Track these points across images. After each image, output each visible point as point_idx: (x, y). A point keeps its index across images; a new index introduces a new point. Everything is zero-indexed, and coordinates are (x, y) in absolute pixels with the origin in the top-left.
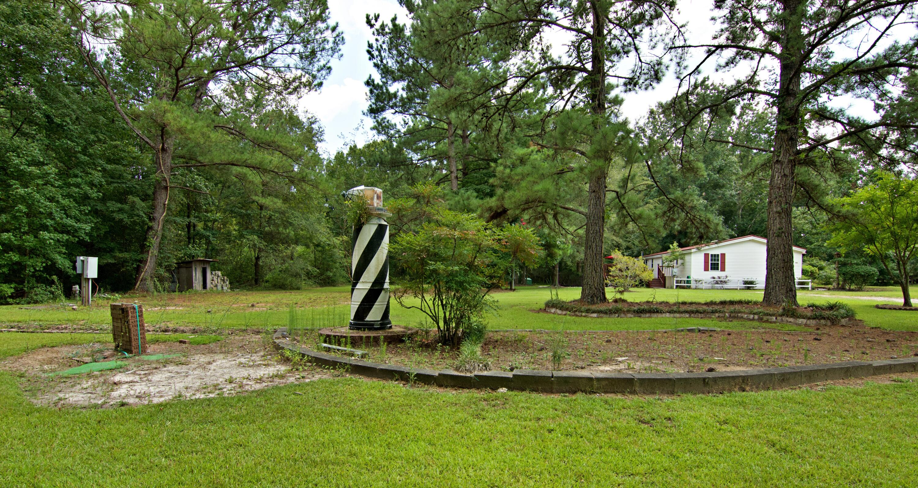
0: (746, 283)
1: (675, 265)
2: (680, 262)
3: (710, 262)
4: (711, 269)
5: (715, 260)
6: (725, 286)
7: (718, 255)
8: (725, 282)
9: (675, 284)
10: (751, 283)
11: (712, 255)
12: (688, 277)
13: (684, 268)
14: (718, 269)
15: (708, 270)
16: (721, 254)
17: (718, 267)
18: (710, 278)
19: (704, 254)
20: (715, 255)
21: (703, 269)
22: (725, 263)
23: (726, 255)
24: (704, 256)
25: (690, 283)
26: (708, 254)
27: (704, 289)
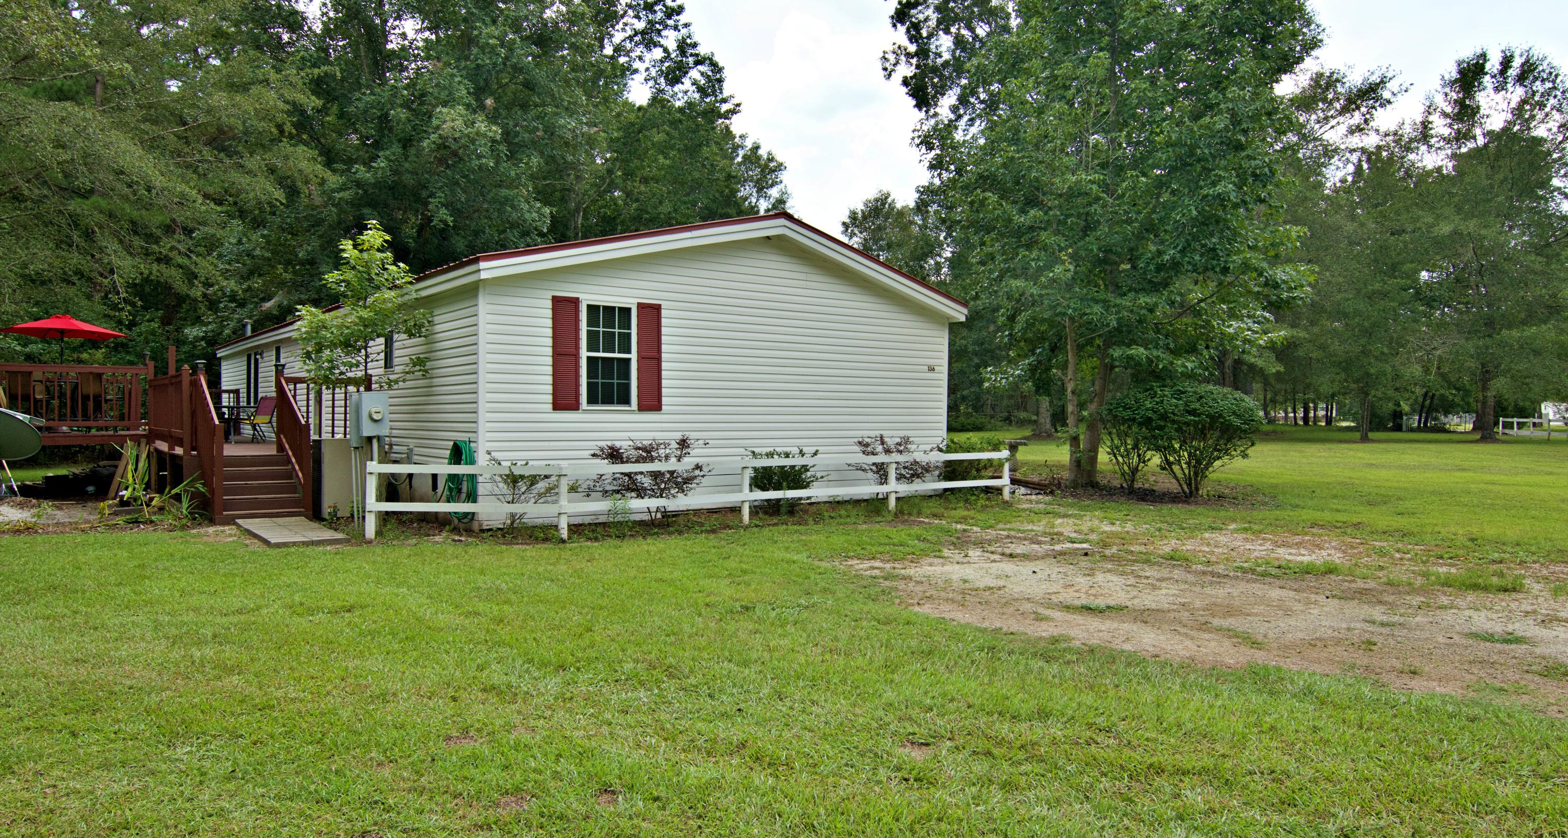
0: (764, 478)
1: (376, 369)
2: (405, 348)
3: (584, 354)
4: (592, 400)
5: (608, 343)
7: (626, 312)
9: (374, 505)
11: (593, 309)
12: (458, 454)
13: (429, 391)
14: (625, 399)
15: (575, 407)
16: (640, 306)
17: (627, 387)
18: (587, 454)
19: (549, 304)
20: (609, 310)
21: (550, 398)
22: (659, 360)
23: (664, 313)
24: (549, 313)
25: (472, 497)
26: (576, 302)
27: (564, 534)
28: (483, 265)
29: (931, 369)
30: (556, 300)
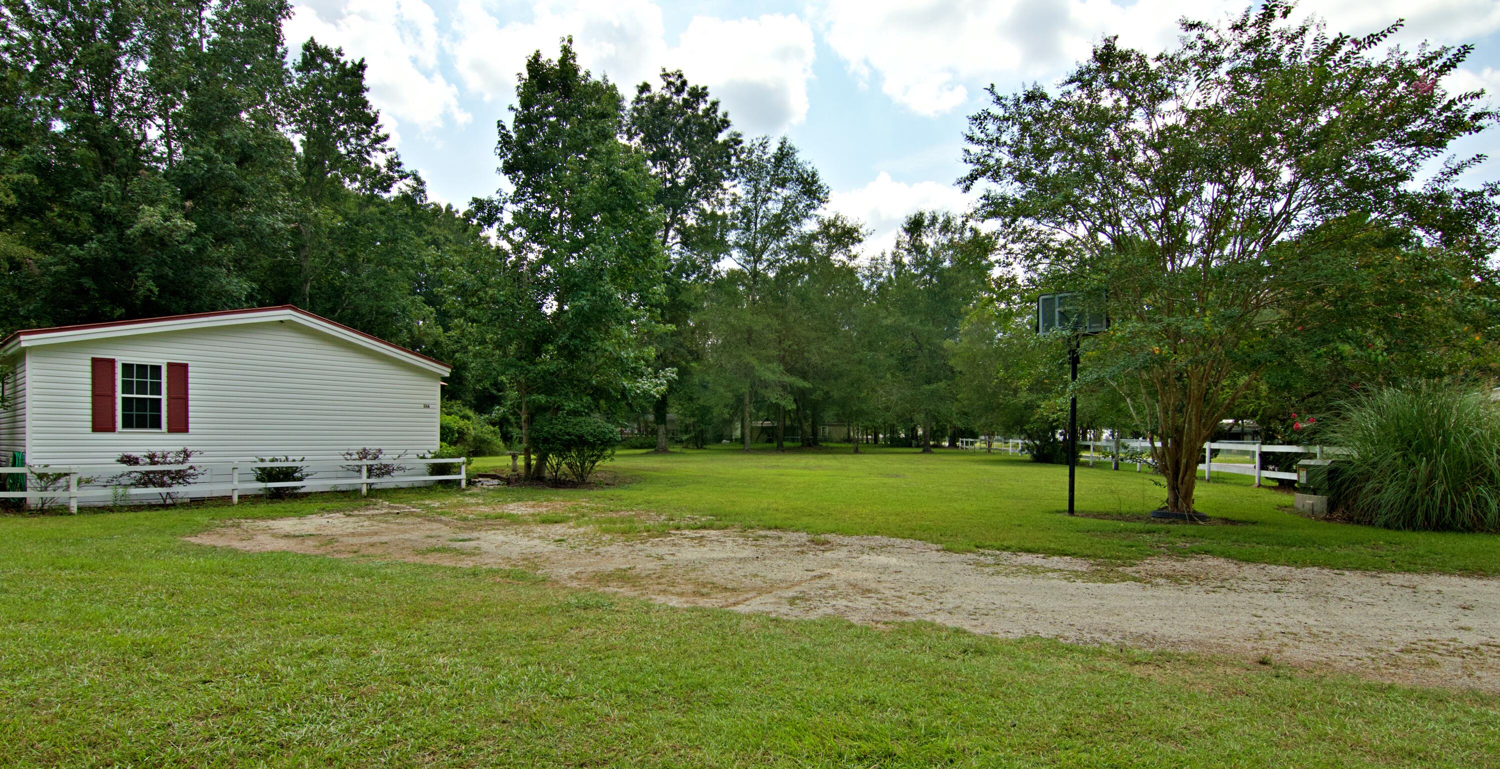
0: (267, 475)
3: (119, 395)
4: (127, 424)
5: (142, 389)
6: (181, 491)
7: (156, 369)
8: (180, 477)
10: (288, 474)
11: (127, 368)
12: (14, 460)
14: (156, 424)
15: (112, 429)
16: (170, 365)
17: (159, 417)
18: (114, 460)
19: (89, 363)
20: (142, 368)
21: (90, 424)
22: (186, 400)
23: (190, 369)
24: (89, 369)
25: (23, 488)
26: (112, 362)
27: (75, 510)
28: (22, 338)
29: (427, 406)
30: (94, 360)
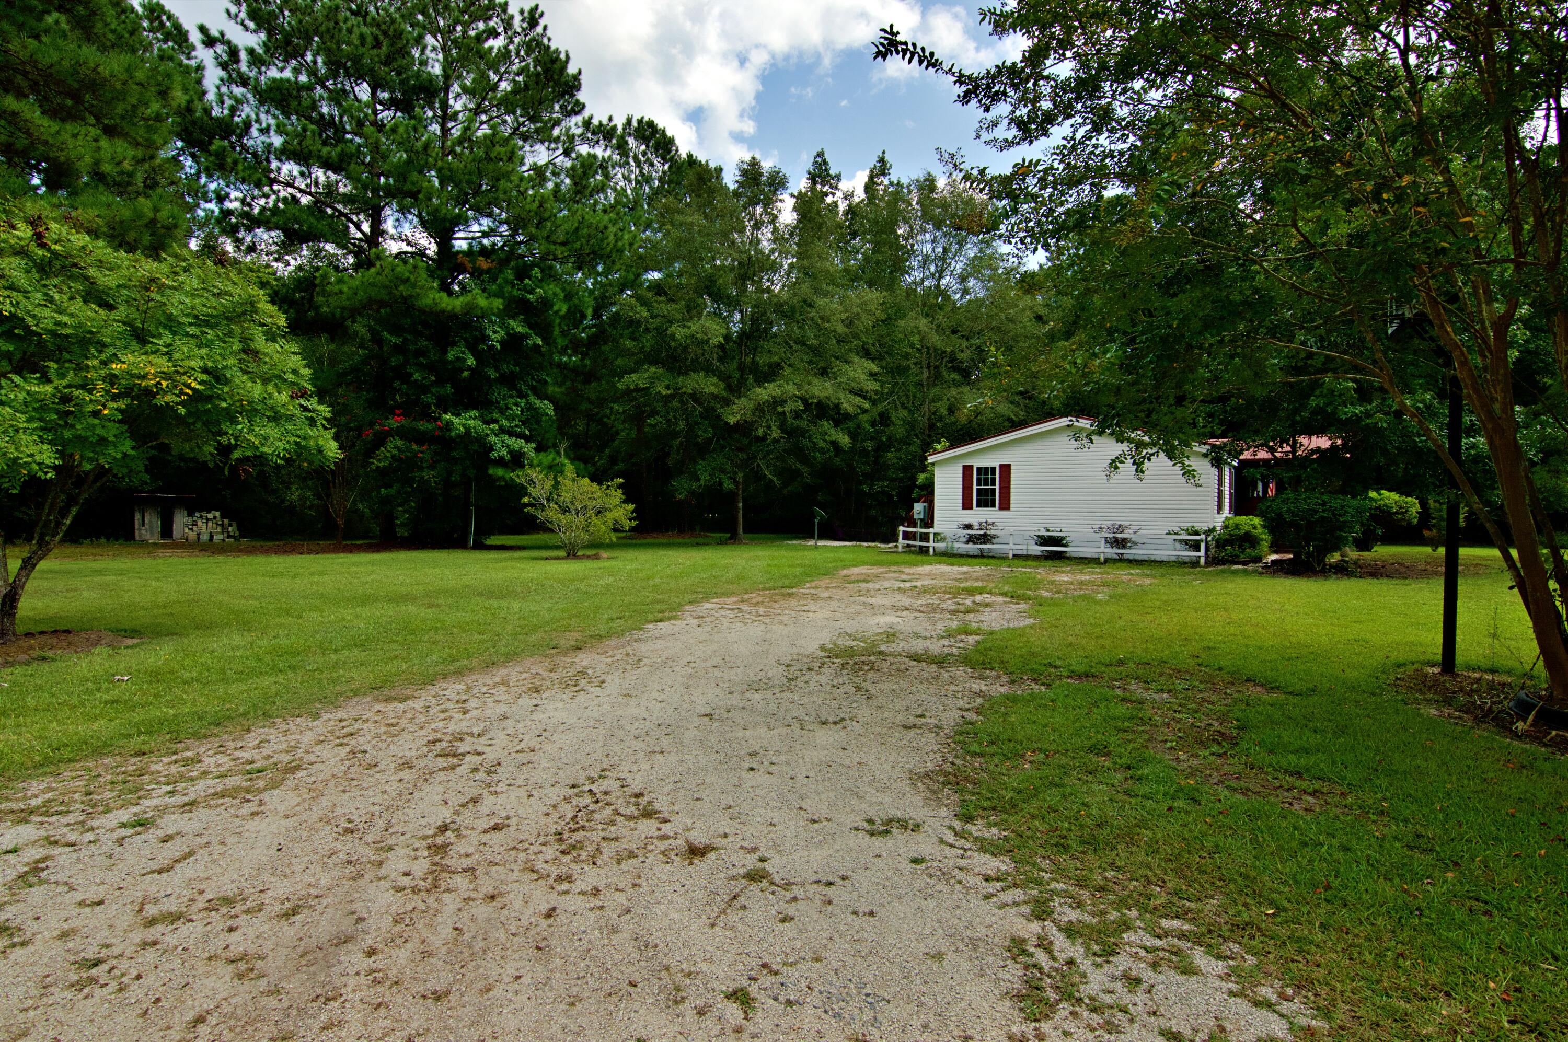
0: (1044, 541)
3: (975, 487)
4: (979, 506)
5: (986, 483)
7: (994, 469)
8: (989, 538)
10: (1057, 541)
11: (979, 469)
14: (993, 506)
15: (971, 508)
16: (1000, 466)
17: (995, 501)
20: (986, 469)
21: (961, 505)
22: (1009, 488)
23: (1012, 468)
24: (961, 472)
26: (972, 467)
29: (1198, 486)
30: (963, 467)
